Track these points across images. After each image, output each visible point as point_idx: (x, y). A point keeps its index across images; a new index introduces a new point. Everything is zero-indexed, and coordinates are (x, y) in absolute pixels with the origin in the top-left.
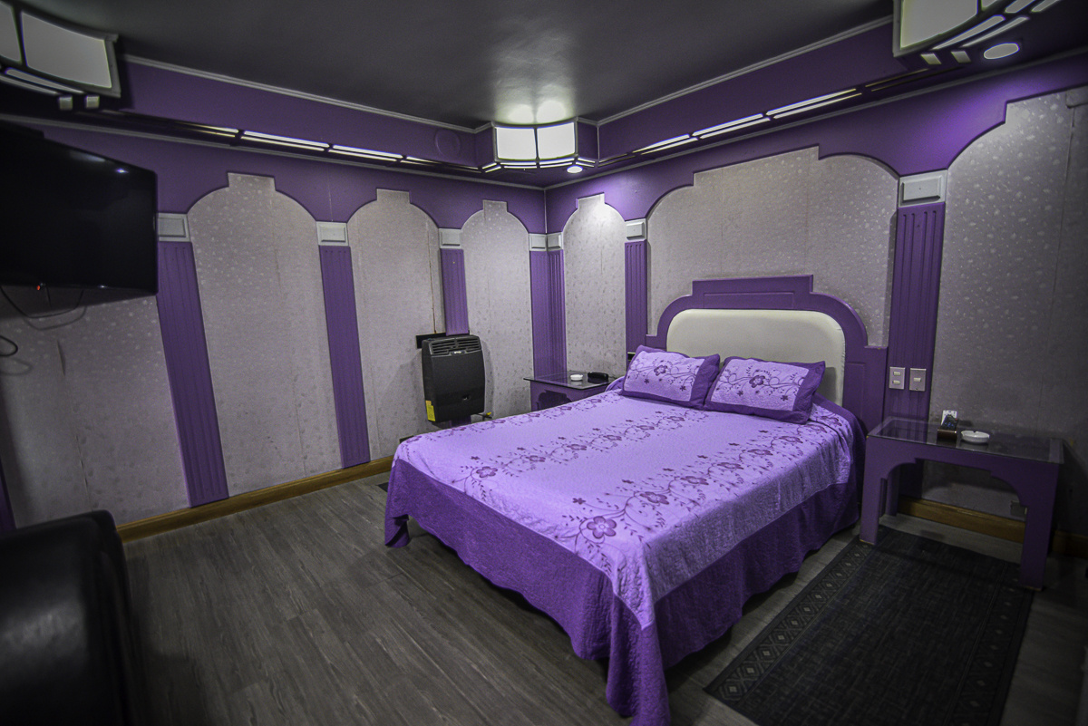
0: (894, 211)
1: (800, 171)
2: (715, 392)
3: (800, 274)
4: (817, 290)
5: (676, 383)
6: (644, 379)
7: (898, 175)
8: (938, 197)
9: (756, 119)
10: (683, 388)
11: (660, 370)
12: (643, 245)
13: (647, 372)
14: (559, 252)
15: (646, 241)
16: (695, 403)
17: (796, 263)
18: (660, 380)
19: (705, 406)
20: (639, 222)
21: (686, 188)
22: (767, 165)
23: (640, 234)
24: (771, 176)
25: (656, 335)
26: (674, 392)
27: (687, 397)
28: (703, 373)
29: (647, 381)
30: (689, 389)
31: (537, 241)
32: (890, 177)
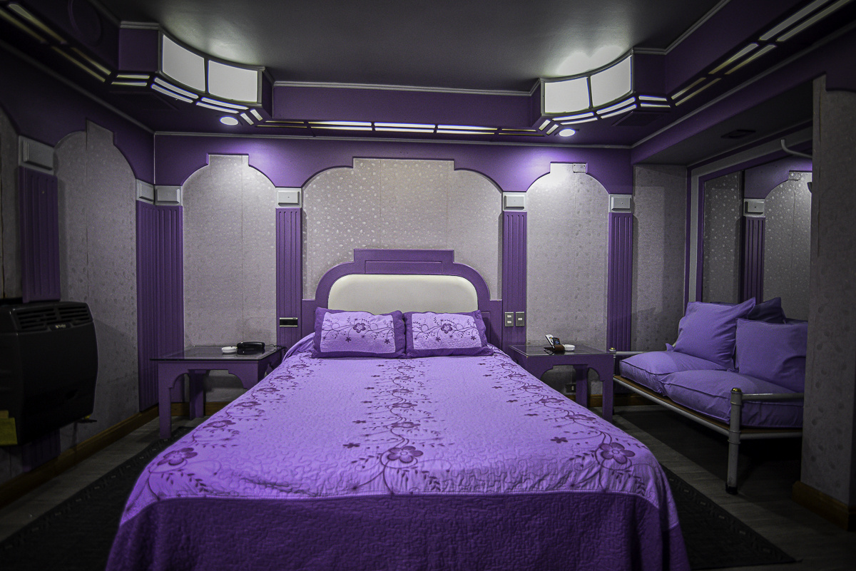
0: (500, 212)
1: (441, 175)
2: (415, 342)
3: (444, 249)
4: (456, 261)
5: (379, 338)
6: (345, 337)
7: (502, 191)
8: (523, 208)
9: (428, 128)
10: (387, 341)
11: (359, 328)
12: (299, 212)
13: (347, 330)
14: (178, 207)
15: (301, 209)
16: (400, 353)
17: (441, 241)
18: (363, 337)
19: (408, 354)
20: (296, 191)
21: (346, 169)
22: (417, 165)
23: (297, 202)
24: (420, 174)
25: (314, 298)
26: (378, 346)
27: (392, 349)
28: (398, 327)
29: (348, 339)
30: (393, 341)
31: (143, 190)
32: (497, 191)
